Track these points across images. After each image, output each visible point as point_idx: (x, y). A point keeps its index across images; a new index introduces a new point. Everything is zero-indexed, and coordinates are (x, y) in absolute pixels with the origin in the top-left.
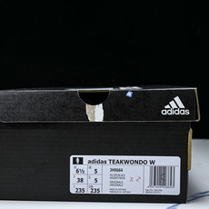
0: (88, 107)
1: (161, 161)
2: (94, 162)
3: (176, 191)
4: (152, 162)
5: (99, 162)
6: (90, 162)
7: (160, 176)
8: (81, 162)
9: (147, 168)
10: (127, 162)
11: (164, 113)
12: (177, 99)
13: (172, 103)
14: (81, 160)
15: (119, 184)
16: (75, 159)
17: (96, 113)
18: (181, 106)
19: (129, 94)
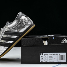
1: (61, 54)
2: (45, 54)
3: (65, 61)
4: (59, 54)
5: (47, 54)
6: (44, 54)
9: (58, 55)
10: (53, 54)
11: (62, 42)
13: (64, 40)
15: (51, 59)
16: (41, 54)
18: (66, 40)
19: (53, 38)
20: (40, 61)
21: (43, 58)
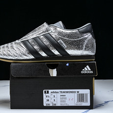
0: (50, 70)
1: (82, 91)
2: (53, 92)
4: (78, 92)
5: (55, 92)
6: (51, 92)
7: (81, 98)
8: (48, 93)
9: (76, 94)
10: (67, 92)
12: (88, 66)
14: (48, 92)
15: (64, 101)
16: (45, 91)
17: (54, 73)
20: (45, 105)
21: (49, 99)
